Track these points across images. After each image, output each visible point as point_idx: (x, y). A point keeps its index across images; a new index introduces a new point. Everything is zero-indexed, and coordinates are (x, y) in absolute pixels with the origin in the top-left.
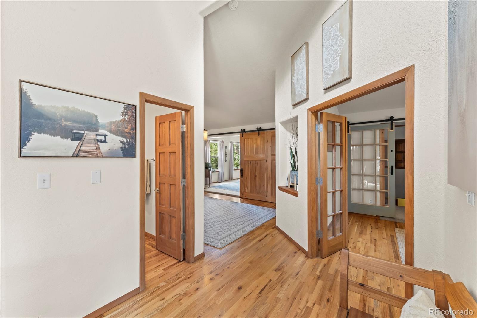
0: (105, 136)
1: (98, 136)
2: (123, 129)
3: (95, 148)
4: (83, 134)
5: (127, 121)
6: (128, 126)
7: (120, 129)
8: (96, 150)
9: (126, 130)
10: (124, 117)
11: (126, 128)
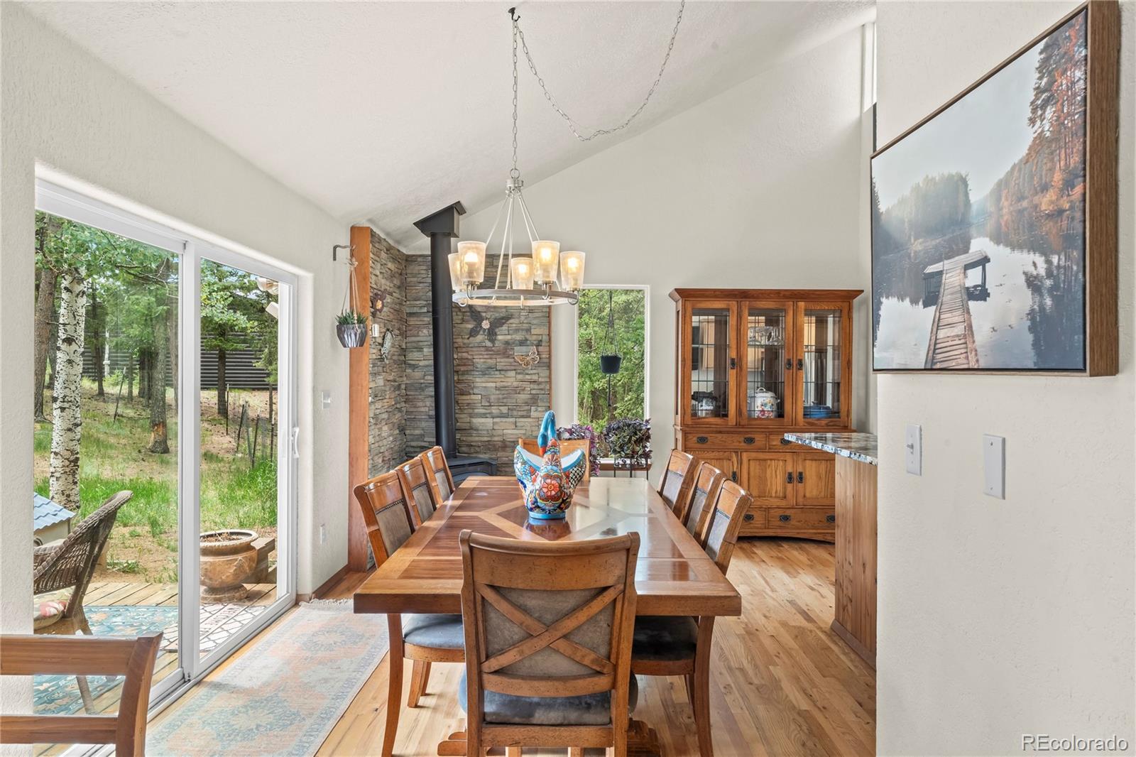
0: (984, 261)
1: (970, 272)
2: (1036, 199)
3: (960, 329)
4: (940, 273)
5: (1050, 141)
6: (1052, 170)
7: (1025, 204)
8: (965, 335)
9: (1046, 202)
10: (1038, 123)
11: (1045, 188)
